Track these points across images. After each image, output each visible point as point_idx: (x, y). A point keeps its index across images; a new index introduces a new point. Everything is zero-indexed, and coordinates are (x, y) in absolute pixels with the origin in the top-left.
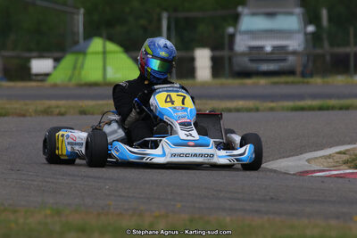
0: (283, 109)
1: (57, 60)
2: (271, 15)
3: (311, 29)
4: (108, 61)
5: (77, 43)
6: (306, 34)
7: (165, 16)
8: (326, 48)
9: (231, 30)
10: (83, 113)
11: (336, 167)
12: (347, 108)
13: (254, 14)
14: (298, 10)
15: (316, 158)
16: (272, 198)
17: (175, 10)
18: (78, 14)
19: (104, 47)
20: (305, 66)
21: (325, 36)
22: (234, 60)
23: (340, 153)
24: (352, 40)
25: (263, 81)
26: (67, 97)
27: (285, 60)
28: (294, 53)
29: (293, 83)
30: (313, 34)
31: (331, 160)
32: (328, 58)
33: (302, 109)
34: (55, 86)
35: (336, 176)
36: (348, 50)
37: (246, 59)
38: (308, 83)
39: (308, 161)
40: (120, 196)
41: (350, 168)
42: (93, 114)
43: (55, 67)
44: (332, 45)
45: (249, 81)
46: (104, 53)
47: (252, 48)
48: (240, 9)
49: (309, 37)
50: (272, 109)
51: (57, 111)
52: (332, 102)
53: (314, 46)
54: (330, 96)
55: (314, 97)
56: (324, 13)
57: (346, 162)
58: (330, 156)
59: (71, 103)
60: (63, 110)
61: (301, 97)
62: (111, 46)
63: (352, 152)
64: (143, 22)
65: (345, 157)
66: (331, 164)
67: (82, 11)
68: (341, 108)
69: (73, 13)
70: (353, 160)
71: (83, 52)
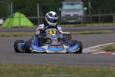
0: (79, 34)
1: (4, 20)
2: (72, 4)
3: (85, 9)
4: (21, 20)
5: (10, 14)
6: (84, 10)
7: (38, 5)
8: (90, 15)
9: (60, 9)
10: (15, 36)
11: (99, 51)
12: (100, 33)
13: (67, 4)
14: (81, 3)
15: (93, 49)
16: (82, 61)
17: (41, 3)
18: (11, 5)
19: (20, 15)
20: (84, 21)
21: (90, 11)
22: (61, 19)
23: (100, 47)
24: (99, 12)
25: (71, 26)
26: (9, 31)
27: (77, 19)
28: (81, 16)
29: (81, 26)
30: (86, 10)
31: (97, 49)
32: (91, 18)
33: (85, 34)
34: (4, 28)
35: (100, 54)
36: (97, 15)
37: (65, 19)
38: (86, 26)
39: (90, 49)
40: (33, 61)
41: (104, 51)
42: (18, 36)
43: (4, 22)
44: (92, 14)
45: (67, 26)
46: (20, 17)
47: (67, 15)
48: (63, 2)
49: (85, 11)
50: (75, 34)
51: (7, 35)
52: (95, 31)
53: (87, 14)
54: (94, 30)
55: (88, 30)
56: (90, 3)
57: (102, 50)
58: (97, 48)
59: (10, 33)
60: (9, 35)
61: (85, 30)
62: (22, 15)
63: (104, 47)
64: (31, 7)
65: (102, 48)
66: (98, 50)
67: (12, 4)
68: (98, 33)
69: (8, 5)
70: (105, 49)
71: (13, 17)
